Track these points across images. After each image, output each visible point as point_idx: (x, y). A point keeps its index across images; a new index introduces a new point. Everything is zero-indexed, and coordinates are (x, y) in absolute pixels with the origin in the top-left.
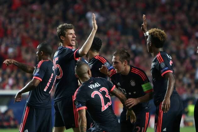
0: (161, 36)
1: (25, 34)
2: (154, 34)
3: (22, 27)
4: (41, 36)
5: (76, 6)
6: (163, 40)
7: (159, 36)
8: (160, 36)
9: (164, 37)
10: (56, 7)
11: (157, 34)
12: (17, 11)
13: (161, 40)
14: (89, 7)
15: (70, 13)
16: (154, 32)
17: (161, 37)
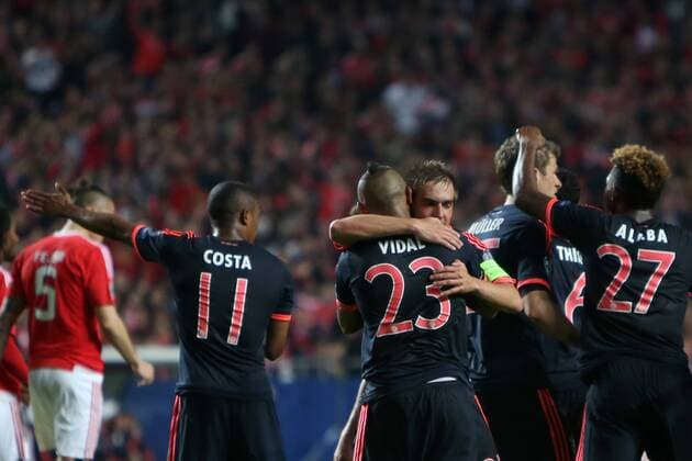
0: (650, 172)
1: (180, 160)
2: (626, 165)
3: (169, 131)
4: (234, 164)
5: (351, 61)
6: (653, 185)
7: (644, 172)
8: (647, 172)
9: (659, 176)
10: (284, 64)
11: (637, 163)
12: (152, 76)
13: (647, 185)
14: (394, 65)
15: (329, 85)
16: (627, 158)
17: (650, 177)
